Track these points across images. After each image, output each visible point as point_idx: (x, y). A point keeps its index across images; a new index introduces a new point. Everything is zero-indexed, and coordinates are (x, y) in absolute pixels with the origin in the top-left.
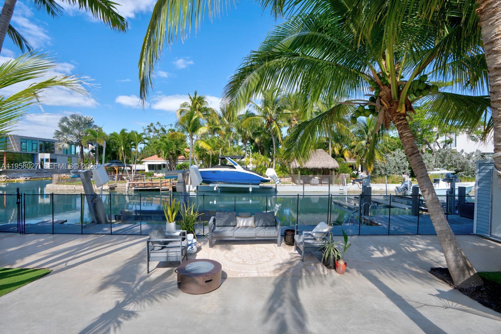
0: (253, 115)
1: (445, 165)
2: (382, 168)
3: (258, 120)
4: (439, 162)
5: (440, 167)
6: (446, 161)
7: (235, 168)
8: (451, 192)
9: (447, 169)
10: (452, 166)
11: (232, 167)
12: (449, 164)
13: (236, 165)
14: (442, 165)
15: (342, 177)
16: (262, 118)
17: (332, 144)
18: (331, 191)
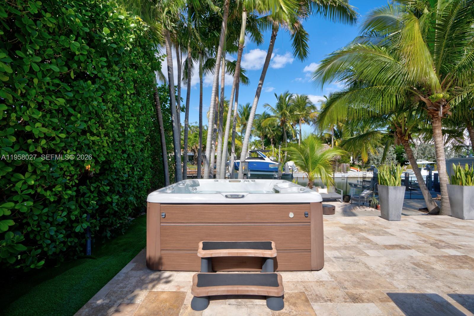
0: (269, 116)
1: (425, 157)
2: (375, 159)
3: (274, 121)
4: (421, 155)
5: (421, 159)
6: (427, 153)
7: (264, 160)
8: (429, 177)
9: (427, 160)
10: (431, 157)
11: (262, 158)
12: (429, 156)
13: (265, 157)
14: (423, 156)
15: (343, 166)
16: (278, 119)
17: (334, 139)
18: (335, 176)
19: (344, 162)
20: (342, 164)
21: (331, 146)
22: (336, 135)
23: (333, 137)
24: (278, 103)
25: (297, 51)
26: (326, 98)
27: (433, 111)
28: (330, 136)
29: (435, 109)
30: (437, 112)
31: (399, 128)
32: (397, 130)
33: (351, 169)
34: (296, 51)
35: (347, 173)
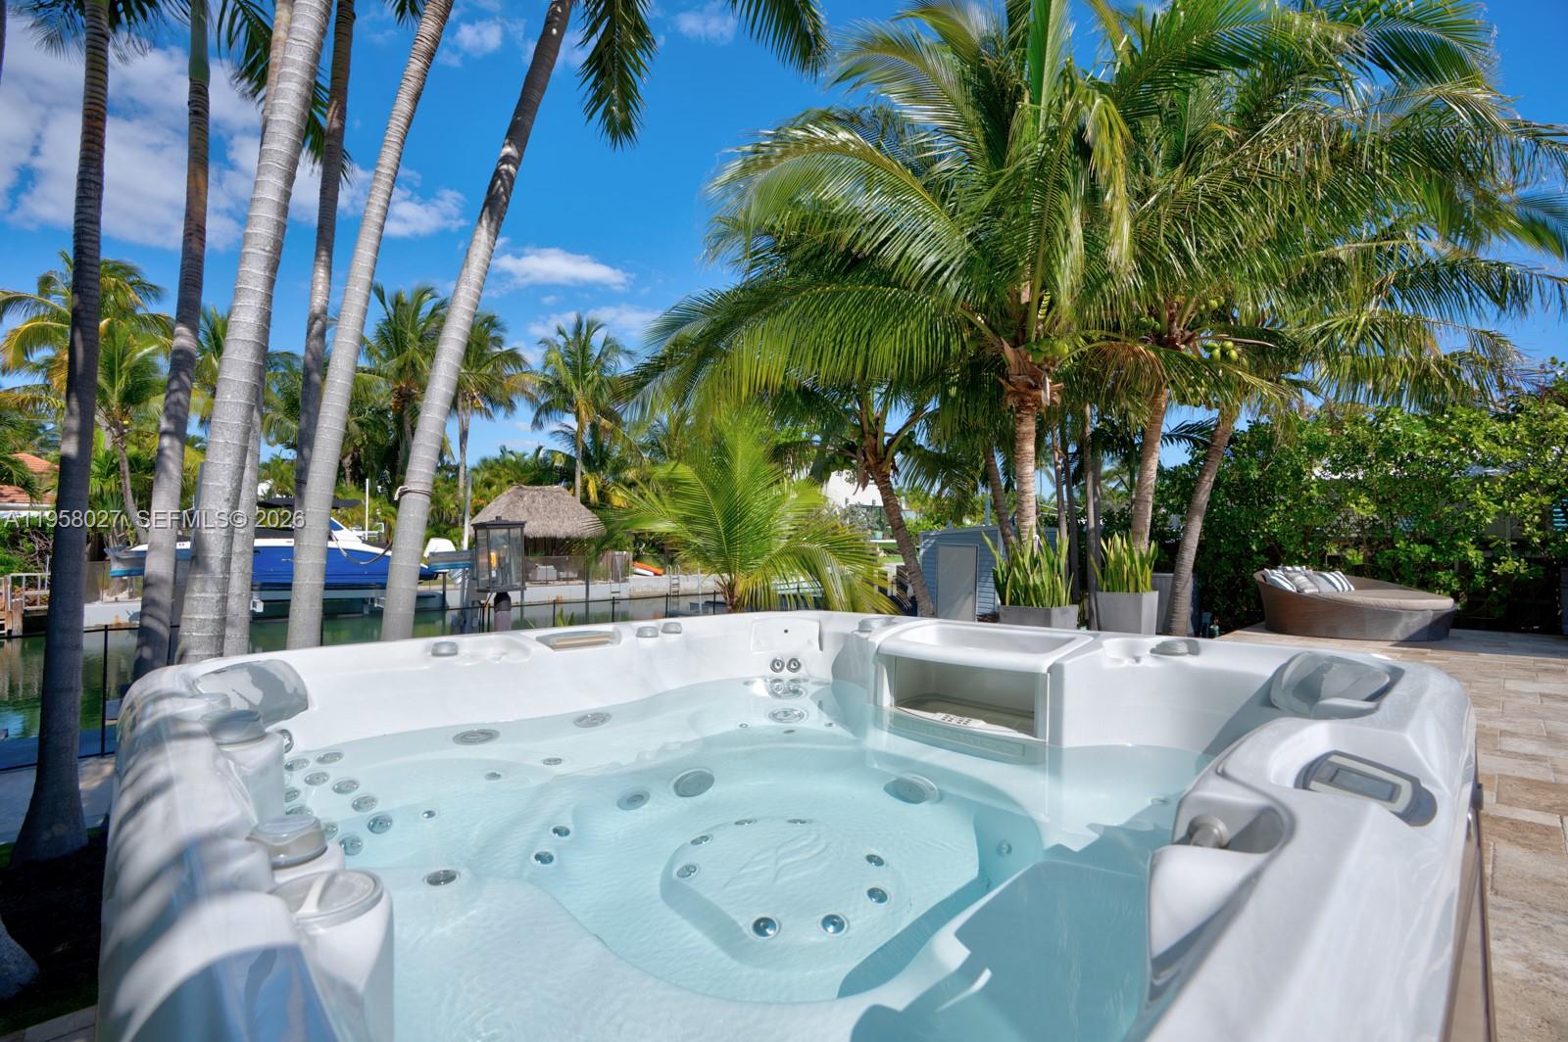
3: (367, 386)
15: (613, 561)
16: (382, 381)
17: (582, 474)
18: (592, 596)
19: (616, 547)
20: (610, 553)
21: (574, 495)
22: (587, 459)
23: (580, 467)
24: (388, 322)
25: (598, 99)
26: (565, 336)
27: (1023, 389)
28: (570, 460)
29: (1031, 381)
30: (1035, 393)
31: (871, 438)
32: (865, 444)
33: (638, 570)
34: (594, 98)
35: (625, 581)
